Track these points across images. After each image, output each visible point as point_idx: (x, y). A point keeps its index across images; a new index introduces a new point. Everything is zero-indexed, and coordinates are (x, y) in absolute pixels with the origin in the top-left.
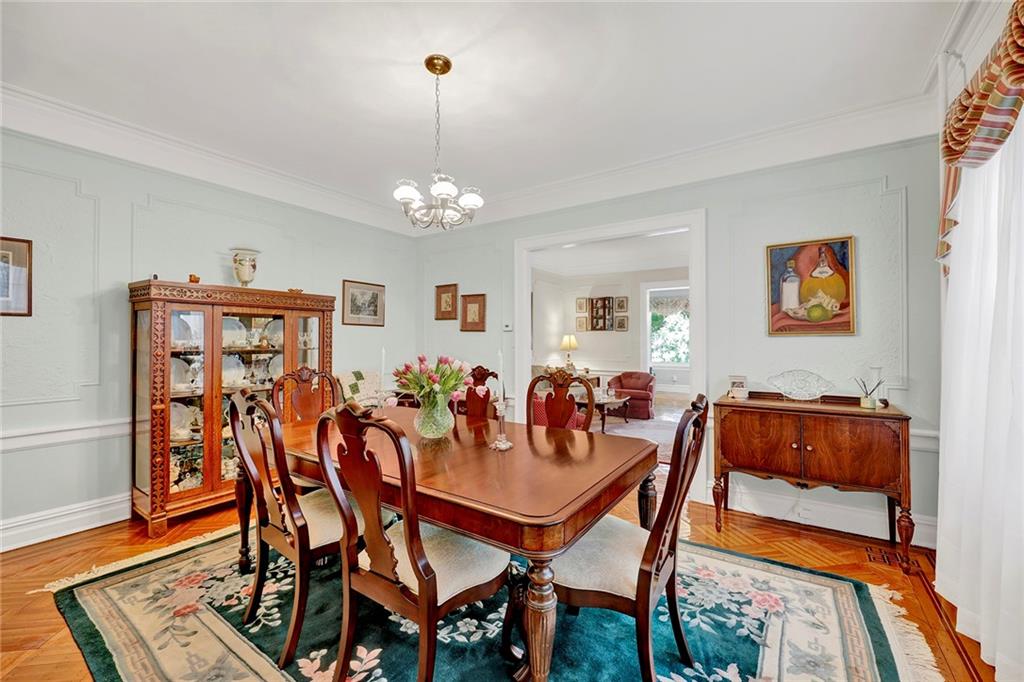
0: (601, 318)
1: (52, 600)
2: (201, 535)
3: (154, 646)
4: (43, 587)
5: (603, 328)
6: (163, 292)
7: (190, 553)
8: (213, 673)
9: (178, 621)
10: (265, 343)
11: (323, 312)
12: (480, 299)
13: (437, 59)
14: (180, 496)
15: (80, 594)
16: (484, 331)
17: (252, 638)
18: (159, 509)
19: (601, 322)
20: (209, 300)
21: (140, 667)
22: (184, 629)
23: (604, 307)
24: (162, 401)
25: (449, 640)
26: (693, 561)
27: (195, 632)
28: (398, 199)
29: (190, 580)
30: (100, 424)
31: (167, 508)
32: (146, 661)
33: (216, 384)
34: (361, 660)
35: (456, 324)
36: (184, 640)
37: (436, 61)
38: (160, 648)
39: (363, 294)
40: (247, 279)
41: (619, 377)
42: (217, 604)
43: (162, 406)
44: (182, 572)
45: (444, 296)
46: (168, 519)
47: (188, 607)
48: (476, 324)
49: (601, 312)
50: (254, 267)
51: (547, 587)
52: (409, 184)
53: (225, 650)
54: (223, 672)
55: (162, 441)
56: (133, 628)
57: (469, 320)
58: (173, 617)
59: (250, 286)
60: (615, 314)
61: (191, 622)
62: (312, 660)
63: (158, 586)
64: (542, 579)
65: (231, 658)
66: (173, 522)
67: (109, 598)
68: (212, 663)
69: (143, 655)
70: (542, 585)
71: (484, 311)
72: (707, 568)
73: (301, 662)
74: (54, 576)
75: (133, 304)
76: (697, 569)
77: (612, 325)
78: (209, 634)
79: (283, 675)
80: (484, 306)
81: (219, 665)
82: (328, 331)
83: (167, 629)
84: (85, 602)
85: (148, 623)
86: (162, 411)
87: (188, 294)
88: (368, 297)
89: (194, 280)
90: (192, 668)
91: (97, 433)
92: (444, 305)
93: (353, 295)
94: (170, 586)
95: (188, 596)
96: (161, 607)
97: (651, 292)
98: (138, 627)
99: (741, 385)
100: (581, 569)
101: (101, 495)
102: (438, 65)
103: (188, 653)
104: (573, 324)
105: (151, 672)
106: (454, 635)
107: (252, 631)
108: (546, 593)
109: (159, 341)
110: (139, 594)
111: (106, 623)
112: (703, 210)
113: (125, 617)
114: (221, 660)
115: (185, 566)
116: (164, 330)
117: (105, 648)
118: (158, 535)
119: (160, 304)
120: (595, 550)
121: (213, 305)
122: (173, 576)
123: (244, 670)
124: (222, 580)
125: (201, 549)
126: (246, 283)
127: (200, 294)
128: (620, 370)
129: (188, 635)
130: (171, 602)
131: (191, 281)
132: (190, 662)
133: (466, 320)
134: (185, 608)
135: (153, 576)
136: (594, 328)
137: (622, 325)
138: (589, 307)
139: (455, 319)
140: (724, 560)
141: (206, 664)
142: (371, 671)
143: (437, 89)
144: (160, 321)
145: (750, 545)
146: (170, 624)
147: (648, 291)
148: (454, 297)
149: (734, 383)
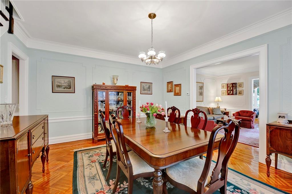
0: (231, 90)
1: (73, 153)
2: (103, 144)
3: (85, 167)
4: (73, 150)
5: (233, 94)
6: (96, 87)
7: (100, 148)
8: (93, 177)
9: (91, 163)
10: (119, 99)
11: (133, 91)
12: (179, 85)
13: (152, 14)
14: (100, 135)
15: (78, 153)
16: (180, 95)
17: (103, 171)
18: (96, 137)
19: (231, 92)
20: (106, 88)
21: (81, 172)
22: (92, 165)
23: (233, 87)
24: (96, 112)
25: (148, 186)
26: (250, 185)
27: (93, 167)
28: (140, 58)
29: (98, 154)
30: (87, 116)
31: (98, 137)
32: (82, 171)
33: (108, 108)
34: (124, 185)
35: (173, 93)
36: (91, 168)
37: (152, 15)
38: (86, 168)
39: (146, 86)
40: (116, 83)
41: (239, 112)
42: (100, 161)
43: (97, 113)
44: (97, 152)
45: (169, 85)
46: (98, 140)
47: (94, 160)
48: (178, 93)
49: (231, 88)
50: (117, 80)
51: (159, 178)
52: (142, 53)
53: (97, 173)
54: (94, 178)
55: (96, 121)
56: (83, 163)
57: (176, 92)
58: (91, 162)
59: (117, 85)
60: (237, 89)
61: (93, 164)
62: (113, 181)
63: (91, 154)
64: (158, 175)
65: (97, 175)
66: (99, 141)
67: (82, 155)
68: (93, 175)
69: (83, 169)
70: (157, 177)
71: (181, 89)
72: (255, 190)
73: (111, 181)
74: (76, 148)
75: (93, 90)
76: (251, 189)
77: (236, 93)
78: (95, 168)
79: (105, 182)
80: (181, 88)
81: (94, 176)
82: (135, 96)
83: (89, 164)
84: (78, 155)
85: (86, 162)
86: (97, 114)
87: (102, 87)
88: (147, 86)
89: (104, 84)
90: (89, 175)
91: (86, 119)
92: (169, 88)
93: (143, 86)
94: (93, 155)
95: (95, 158)
96: (90, 159)
97: (254, 80)
98: (84, 163)
99: (284, 117)
100: (180, 176)
101: (87, 132)
102: (152, 16)
103: (90, 171)
104: (220, 93)
105: (82, 173)
106: (150, 186)
107: (104, 170)
108: (159, 180)
109: (96, 98)
110: (87, 155)
111: (79, 160)
112: (266, 45)
113: (83, 160)
114: (95, 175)
115: (97, 151)
116: (97, 96)
117: (77, 165)
118: (96, 143)
119: (96, 90)
120: (187, 170)
121: (107, 89)
122: (94, 153)
123: (98, 178)
124: (103, 156)
125: (102, 148)
126: (115, 84)
127: (104, 87)
128: (239, 110)
129: (92, 167)
130: (92, 158)
131: (103, 84)
132: (90, 173)
133: (175, 92)
134: (94, 161)
135: (91, 152)
136: (228, 94)
137: (240, 93)
138: (227, 87)
139: (172, 92)
140: (266, 189)
141: (92, 175)
142: (125, 188)
143: (152, 23)
144: (96, 94)
145: (283, 186)
146: (89, 163)
147: (253, 80)
148: (172, 85)
149: (280, 117)
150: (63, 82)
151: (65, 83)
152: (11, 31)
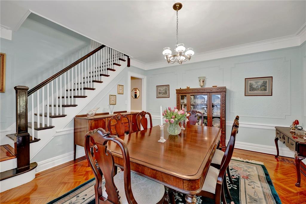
150: (162, 90)
151: (163, 90)
152: (129, 65)
